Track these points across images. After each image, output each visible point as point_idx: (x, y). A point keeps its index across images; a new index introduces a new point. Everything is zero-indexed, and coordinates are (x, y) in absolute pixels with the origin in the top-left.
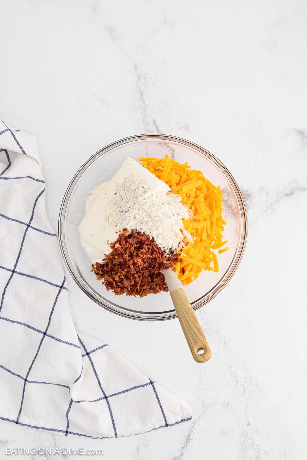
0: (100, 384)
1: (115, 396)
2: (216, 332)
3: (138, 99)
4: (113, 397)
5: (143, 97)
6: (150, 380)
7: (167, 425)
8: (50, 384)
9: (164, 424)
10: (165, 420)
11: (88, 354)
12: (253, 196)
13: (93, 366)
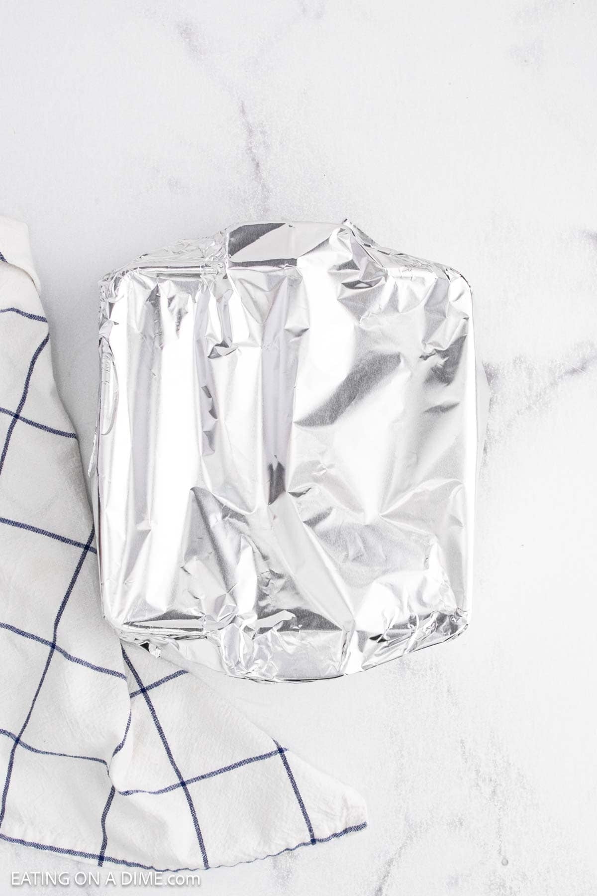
0: (171, 755)
1: (203, 781)
2: (431, 669)
3: (250, 177)
4: (198, 782)
5: (260, 173)
6: (277, 744)
7: (314, 841)
8: (65, 755)
9: (309, 839)
10: (311, 830)
11: (144, 691)
12: (499, 376)
13: (155, 718)
